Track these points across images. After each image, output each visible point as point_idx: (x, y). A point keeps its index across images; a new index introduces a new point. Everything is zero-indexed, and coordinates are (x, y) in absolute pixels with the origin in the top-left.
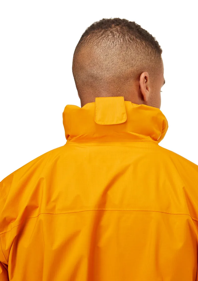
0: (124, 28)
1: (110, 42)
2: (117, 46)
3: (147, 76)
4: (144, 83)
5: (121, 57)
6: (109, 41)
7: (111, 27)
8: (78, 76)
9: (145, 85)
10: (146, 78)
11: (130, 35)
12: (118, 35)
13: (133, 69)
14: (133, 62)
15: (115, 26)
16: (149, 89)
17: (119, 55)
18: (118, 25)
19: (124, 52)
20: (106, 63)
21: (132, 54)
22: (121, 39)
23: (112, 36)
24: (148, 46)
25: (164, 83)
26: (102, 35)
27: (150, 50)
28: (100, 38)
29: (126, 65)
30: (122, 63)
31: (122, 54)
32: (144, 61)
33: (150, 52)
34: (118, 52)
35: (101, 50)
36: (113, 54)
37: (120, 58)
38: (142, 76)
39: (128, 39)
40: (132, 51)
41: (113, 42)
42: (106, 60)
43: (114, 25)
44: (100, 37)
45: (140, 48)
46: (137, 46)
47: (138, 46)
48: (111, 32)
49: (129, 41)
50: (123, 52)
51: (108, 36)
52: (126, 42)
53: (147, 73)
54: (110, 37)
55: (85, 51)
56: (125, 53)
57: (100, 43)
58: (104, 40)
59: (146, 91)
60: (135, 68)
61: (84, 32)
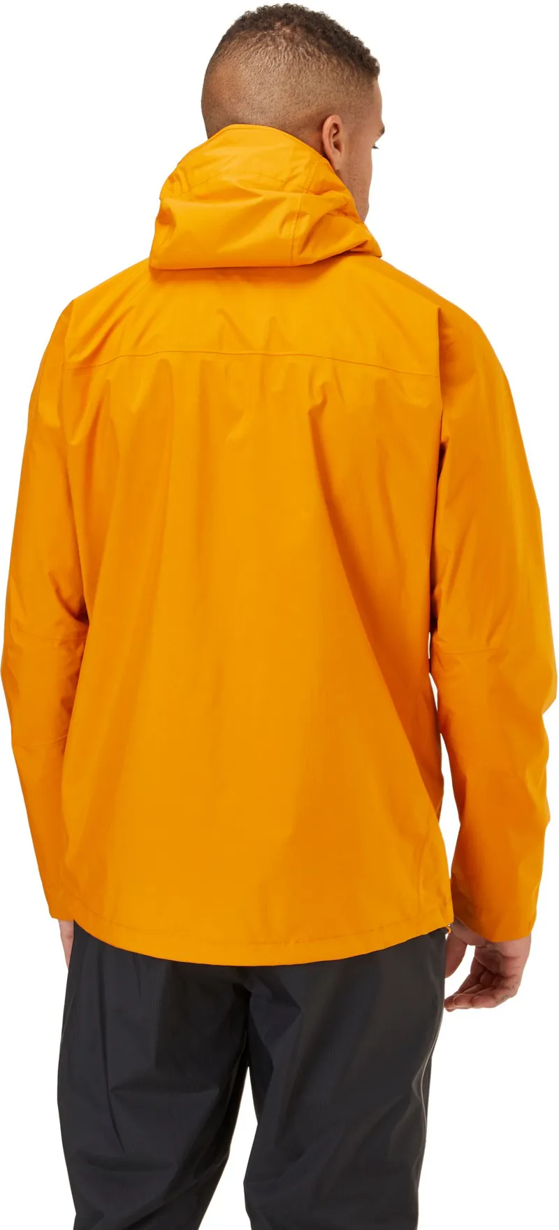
0: (298, 29)
1: (269, 58)
2: (282, 66)
3: (337, 123)
4: (329, 137)
5: (288, 87)
6: (267, 57)
7: (273, 28)
8: (210, 118)
9: (332, 141)
10: (336, 126)
11: (308, 44)
12: (285, 44)
13: (310, 111)
14: (310, 97)
15: (283, 25)
16: (343, 147)
17: (284, 83)
18: (288, 24)
19: (294, 80)
20: (260, 98)
21: (309, 83)
22: (290, 53)
23: (273, 47)
24: (343, 65)
25: (383, 131)
26: (257, 43)
27: (347, 73)
28: (252, 49)
29: (298, 104)
30: (289, 100)
31: (290, 83)
32: (332, 95)
33: (345, 78)
34: (283, 79)
35: (253, 73)
36: (273, 81)
37: (286, 91)
38: (328, 123)
39: (303, 54)
40: (310, 77)
41: (275, 59)
42: (259, 93)
43: (279, 24)
44: (251, 47)
45: (327, 70)
46: (319, 67)
47: (322, 67)
48: (273, 40)
49: (304, 57)
50: (292, 78)
51: (267, 46)
52: (299, 59)
53: (337, 116)
54: (269, 48)
55: (223, 71)
56: (296, 81)
57: (251, 60)
58: (258, 54)
59: (333, 153)
60: (314, 108)
61: (225, 33)
